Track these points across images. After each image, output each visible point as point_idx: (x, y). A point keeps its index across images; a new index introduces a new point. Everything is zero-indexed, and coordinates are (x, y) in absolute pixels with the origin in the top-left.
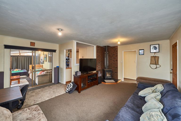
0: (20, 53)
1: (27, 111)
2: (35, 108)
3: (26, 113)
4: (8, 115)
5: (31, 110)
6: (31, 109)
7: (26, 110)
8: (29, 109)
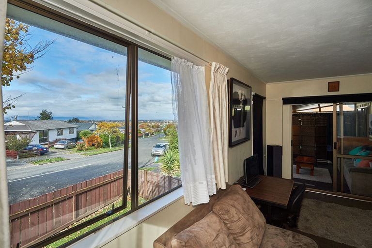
0: (320, 108)
1: (289, 238)
2: (305, 245)
3: (285, 240)
4: (258, 224)
5: (295, 243)
6: (296, 240)
7: (288, 236)
8: (293, 237)
